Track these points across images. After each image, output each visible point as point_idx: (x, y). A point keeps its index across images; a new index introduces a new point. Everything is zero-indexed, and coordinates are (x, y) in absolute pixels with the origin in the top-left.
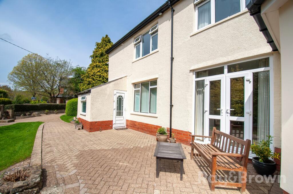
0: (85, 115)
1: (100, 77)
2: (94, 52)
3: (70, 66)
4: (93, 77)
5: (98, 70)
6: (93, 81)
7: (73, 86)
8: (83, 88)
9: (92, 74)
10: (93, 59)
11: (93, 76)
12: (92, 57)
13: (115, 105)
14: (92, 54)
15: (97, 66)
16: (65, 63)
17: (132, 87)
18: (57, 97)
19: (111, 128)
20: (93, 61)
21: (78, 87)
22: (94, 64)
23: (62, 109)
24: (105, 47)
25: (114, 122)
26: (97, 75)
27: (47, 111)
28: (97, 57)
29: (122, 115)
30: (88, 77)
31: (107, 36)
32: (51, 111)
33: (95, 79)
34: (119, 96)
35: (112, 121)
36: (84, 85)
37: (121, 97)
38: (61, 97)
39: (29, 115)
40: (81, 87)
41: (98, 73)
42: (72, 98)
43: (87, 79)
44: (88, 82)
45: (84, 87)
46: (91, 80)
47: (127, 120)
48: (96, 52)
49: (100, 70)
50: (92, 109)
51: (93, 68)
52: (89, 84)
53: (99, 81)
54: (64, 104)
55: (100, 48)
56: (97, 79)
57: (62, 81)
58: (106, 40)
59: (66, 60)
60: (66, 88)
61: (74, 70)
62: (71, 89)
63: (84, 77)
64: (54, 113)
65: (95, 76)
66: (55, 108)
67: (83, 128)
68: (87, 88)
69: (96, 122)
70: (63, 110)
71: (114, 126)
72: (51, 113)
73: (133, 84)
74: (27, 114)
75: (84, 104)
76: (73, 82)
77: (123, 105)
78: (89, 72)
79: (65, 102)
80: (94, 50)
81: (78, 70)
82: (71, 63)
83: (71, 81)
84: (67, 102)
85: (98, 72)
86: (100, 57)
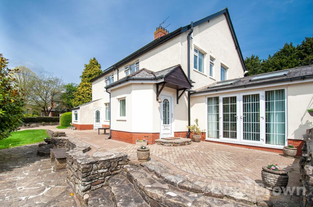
0: (77, 122)
1: (89, 95)
2: (83, 73)
3: (61, 83)
4: (83, 95)
5: (87, 89)
6: (83, 98)
7: (65, 101)
8: (75, 104)
9: (82, 92)
10: (83, 79)
11: (83, 93)
12: (81, 77)
13: (95, 116)
14: (81, 75)
15: (86, 85)
16: (57, 80)
17: (104, 105)
18: (50, 111)
19: (93, 129)
20: (82, 81)
21: (70, 102)
22: (84, 84)
23: (56, 121)
24: (93, 68)
25: (94, 126)
26: (86, 93)
27: (43, 123)
28: (86, 77)
29: (99, 122)
30: (79, 94)
31: (94, 59)
32: (47, 123)
33: (85, 96)
34: (97, 111)
35: (93, 125)
36: (75, 101)
37: (99, 111)
38: (54, 111)
39: (29, 126)
40: (73, 102)
41: (87, 92)
42: (65, 112)
43: (78, 96)
44: (79, 98)
45: (76, 102)
46: (81, 97)
47: (103, 125)
48: (86, 73)
49: (89, 88)
50: (81, 118)
51: (83, 87)
52: (79, 100)
53: (88, 98)
54: (58, 117)
55: (89, 69)
56: (86, 96)
57: (55, 96)
58: (94, 63)
59: (57, 78)
60: (58, 102)
61: (65, 86)
62: (64, 104)
63: (75, 94)
64: (50, 125)
65: (84, 94)
66: (50, 121)
67: (76, 129)
68: (78, 103)
69: (83, 125)
70: (57, 123)
71: (94, 128)
72: (46, 125)
73: (105, 104)
74: (27, 125)
75: (76, 115)
76: (65, 98)
77: (100, 116)
78: (79, 91)
79: (59, 116)
80: (83, 71)
81: (70, 86)
82: (62, 80)
83: (63, 96)
84: (60, 115)
85: (87, 90)
86: (88, 78)
